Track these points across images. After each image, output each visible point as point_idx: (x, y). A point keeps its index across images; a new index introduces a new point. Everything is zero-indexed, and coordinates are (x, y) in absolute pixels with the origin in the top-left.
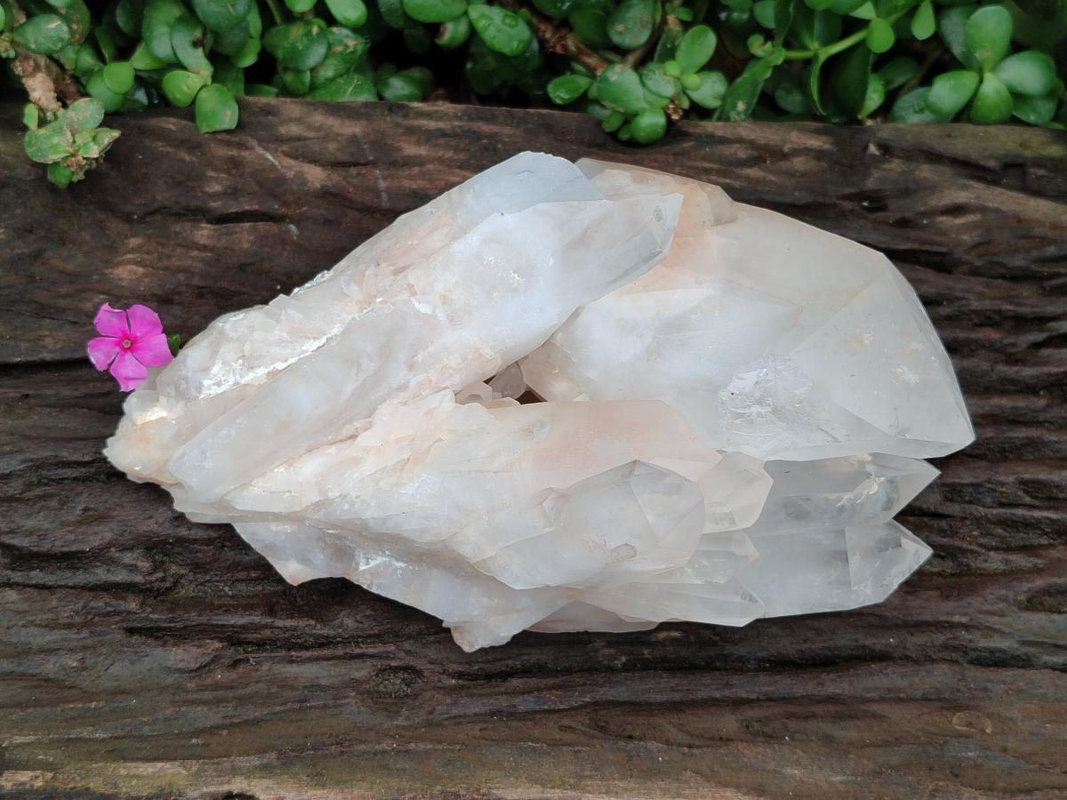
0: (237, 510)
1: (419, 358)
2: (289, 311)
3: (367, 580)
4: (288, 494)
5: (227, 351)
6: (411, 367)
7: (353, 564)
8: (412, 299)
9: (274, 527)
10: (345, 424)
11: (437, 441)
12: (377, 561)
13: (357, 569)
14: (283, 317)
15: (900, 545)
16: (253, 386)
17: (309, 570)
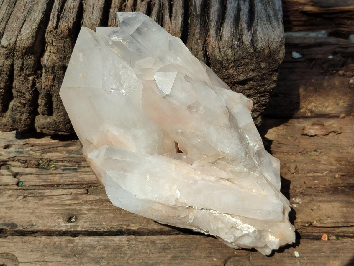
0: (275, 192)
1: (192, 182)
2: (212, 228)
3: (259, 142)
4: (258, 182)
5: (238, 234)
6: (196, 182)
7: (259, 149)
8: (178, 198)
9: (270, 179)
10: (227, 186)
11: (208, 156)
12: (252, 144)
13: (259, 147)
14: (216, 228)
15: (123, 22)
16: (240, 218)
17: (272, 160)
